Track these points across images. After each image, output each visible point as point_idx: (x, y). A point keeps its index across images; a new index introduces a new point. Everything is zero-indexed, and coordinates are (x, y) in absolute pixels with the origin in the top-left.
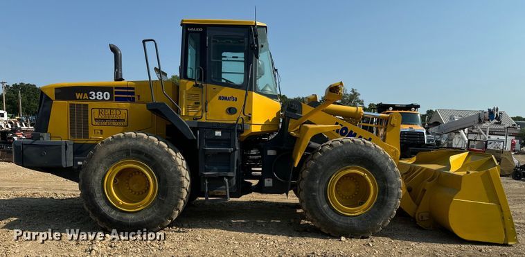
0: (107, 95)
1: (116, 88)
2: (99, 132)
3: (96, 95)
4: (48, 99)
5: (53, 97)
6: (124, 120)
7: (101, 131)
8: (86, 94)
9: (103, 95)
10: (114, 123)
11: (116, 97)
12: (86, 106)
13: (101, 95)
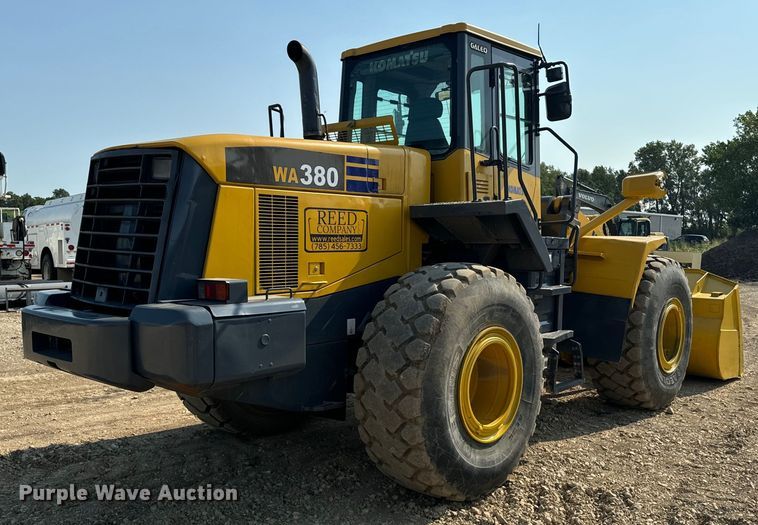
0: (333, 173)
1: (351, 159)
2: (318, 267)
3: (313, 174)
4: (207, 179)
5: (220, 175)
6: (361, 236)
7: (322, 264)
8: (293, 170)
9: (325, 175)
10: (345, 246)
11: (348, 181)
12: (294, 201)
13: (322, 175)
